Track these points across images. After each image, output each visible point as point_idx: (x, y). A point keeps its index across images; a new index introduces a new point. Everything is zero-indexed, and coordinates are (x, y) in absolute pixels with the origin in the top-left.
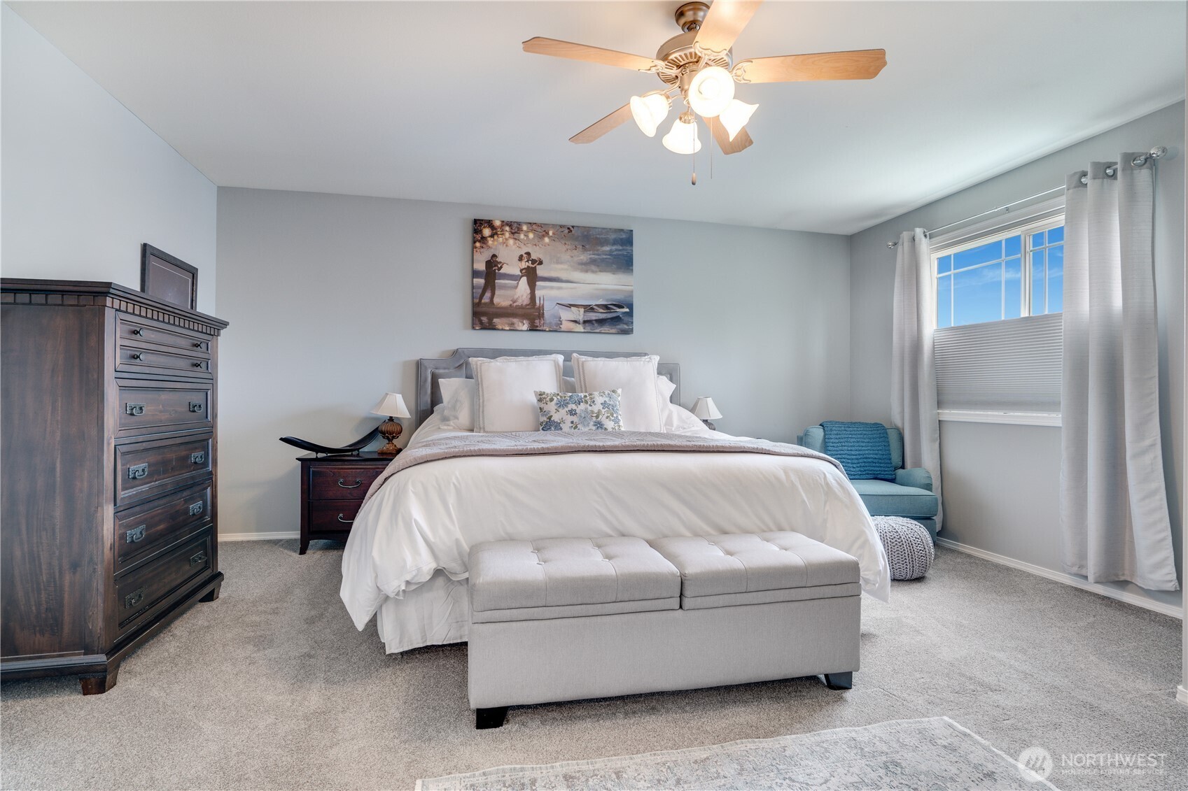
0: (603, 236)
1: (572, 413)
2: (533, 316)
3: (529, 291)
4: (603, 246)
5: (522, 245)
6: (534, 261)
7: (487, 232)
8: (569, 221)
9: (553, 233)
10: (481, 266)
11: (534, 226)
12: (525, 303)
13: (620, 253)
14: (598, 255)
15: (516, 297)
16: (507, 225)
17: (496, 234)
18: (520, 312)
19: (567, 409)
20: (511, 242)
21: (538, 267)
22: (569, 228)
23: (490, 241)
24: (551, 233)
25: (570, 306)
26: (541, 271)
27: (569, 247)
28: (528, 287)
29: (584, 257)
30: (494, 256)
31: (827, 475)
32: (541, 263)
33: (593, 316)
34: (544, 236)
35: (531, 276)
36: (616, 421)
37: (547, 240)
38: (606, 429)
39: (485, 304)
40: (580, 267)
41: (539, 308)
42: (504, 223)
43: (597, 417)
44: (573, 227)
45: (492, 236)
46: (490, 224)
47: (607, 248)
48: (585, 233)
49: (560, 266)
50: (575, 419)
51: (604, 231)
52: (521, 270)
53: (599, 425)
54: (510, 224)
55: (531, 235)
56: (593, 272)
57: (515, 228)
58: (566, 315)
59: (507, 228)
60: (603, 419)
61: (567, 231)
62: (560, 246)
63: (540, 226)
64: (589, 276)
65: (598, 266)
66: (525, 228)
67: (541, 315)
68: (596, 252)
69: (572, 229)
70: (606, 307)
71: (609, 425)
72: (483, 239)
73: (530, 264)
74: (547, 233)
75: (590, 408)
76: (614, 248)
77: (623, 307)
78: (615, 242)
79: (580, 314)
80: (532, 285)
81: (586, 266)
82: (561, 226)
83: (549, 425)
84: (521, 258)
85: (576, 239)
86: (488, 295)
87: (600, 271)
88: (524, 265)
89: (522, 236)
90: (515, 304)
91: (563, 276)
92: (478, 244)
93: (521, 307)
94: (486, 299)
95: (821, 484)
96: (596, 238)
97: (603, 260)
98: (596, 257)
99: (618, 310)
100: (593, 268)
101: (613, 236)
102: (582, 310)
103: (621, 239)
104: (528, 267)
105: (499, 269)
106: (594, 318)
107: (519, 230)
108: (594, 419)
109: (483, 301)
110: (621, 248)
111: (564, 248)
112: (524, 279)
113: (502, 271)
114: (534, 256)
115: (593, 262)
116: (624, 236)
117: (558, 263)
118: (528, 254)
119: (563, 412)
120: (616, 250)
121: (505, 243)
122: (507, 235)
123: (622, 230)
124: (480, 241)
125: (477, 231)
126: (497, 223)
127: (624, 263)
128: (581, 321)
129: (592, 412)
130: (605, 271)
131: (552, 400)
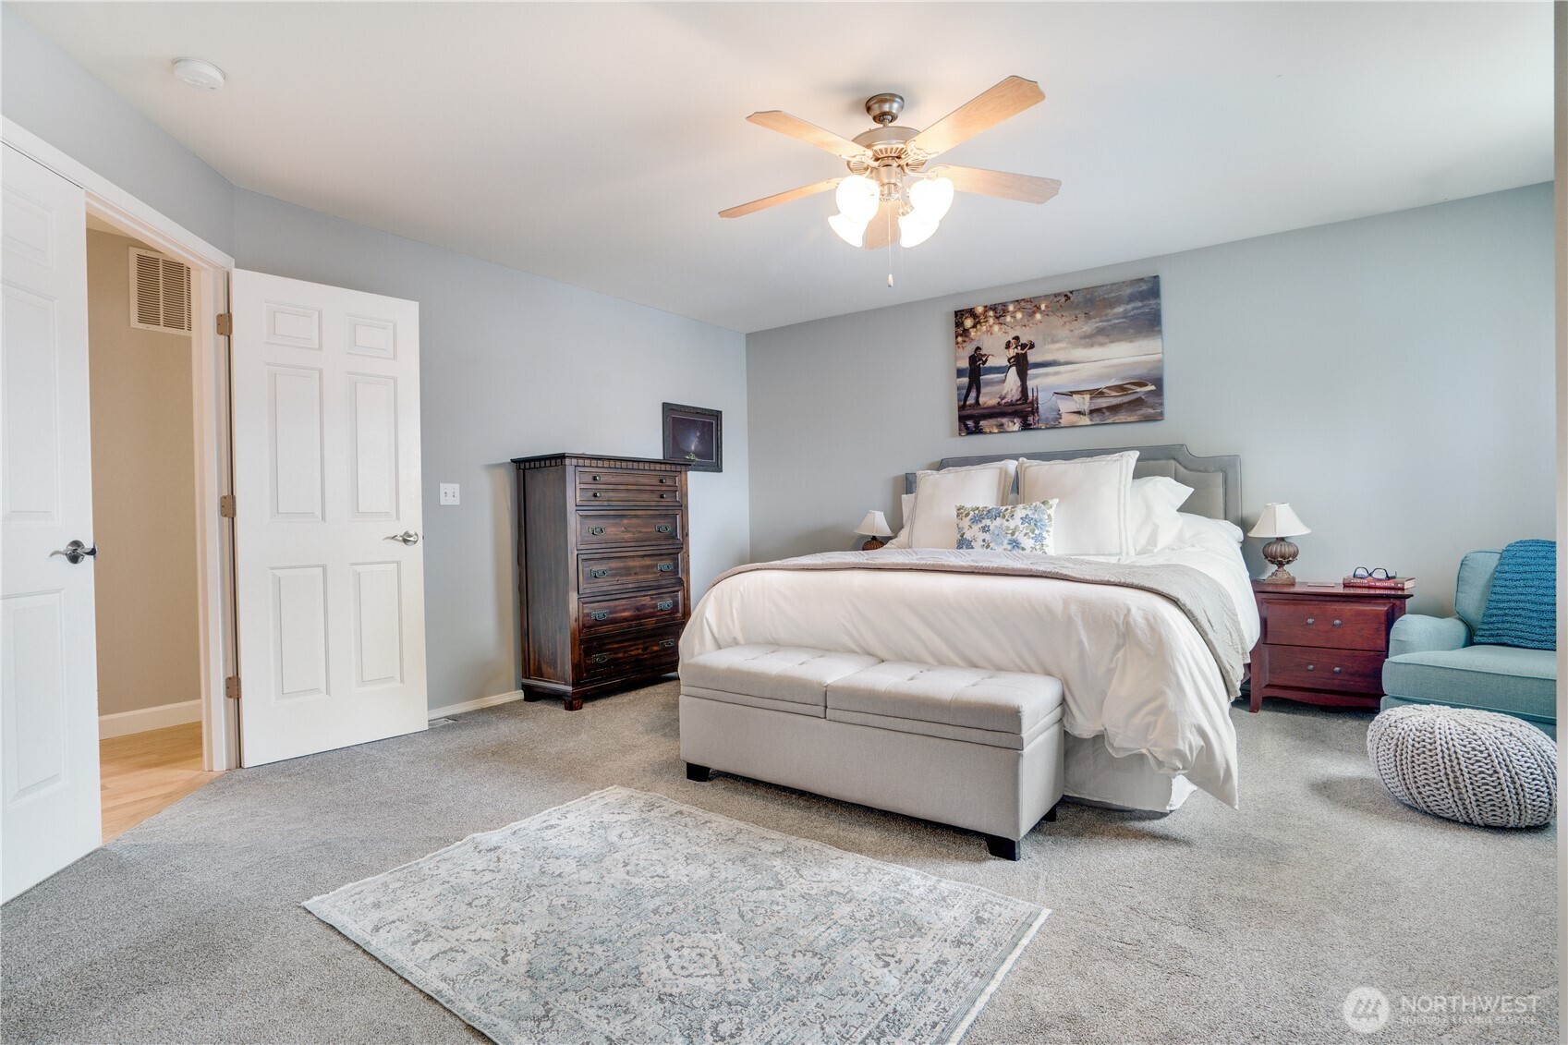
0: (1113, 295)
1: (985, 529)
2: (1024, 412)
4: (1114, 308)
5: (1009, 329)
6: (1023, 346)
7: (968, 323)
8: (1064, 287)
9: (1046, 307)
10: (965, 364)
11: (1022, 304)
12: (1014, 399)
13: (1139, 311)
14: (1108, 321)
15: (1004, 393)
16: (991, 309)
17: (979, 322)
18: (1011, 409)
19: (980, 526)
20: (996, 328)
21: (1029, 352)
22: (1066, 295)
23: (973, 332)
24: (1043, 307)
25: (1071, 394)
26: (1033, 357)
27: (1067, 319)
28: (1018, 379)
29: (1088, 328)
30: (978, 348)
31: (1134, 610)
32: (1032, 346)
33: (1103, 402)
34: (1034, 312)
35: (1021, 364)
36: (1039, 539)
37: (1038, 316)
38: (1023, 549)
39: (970, 406)
40: (1083, 341)
41: (1032, 403)
42: (987, 309)
43: (1013, 534)
44: (1071, 292)
45: (974, 326)
46: (971, 312)
47: (1120, 309)
48: (1089, 296)
49: (1057, 346)
50: (987, 536)
51: (1114, 287)
52: (1009, 360)
53: (1015, 544)
54: (994, 308)
55: (1019, 315)
56: (1101, 345)
57: (999, 311)
58: (1066, 406)
59: (991, 313)
60: (1020, 537)
61: (1064, 299)
62: (1056, 320)
63: (1029, 301)
64: (1096, 352)
65: (1108, 336)
66: (1011, 308)
67: (1035, 411)
68: (1104, 318)
69: (1070, 295)
70: (1120, 388)
71: (1027, 543)
72: (965, 332)
73: (1019, 350)
74: (1039, 308)
75: (1006, 524)
76: (1130, 306)
77: (1146, 385)
78: (1131, 299)
79: (1084, 403)
80: (1023, 375)
81: (1089, 340)
82: (1056, 295)
83: (963, 543)
84: (1008, 346)
85: (1077, 306)
86: (973, 394)
87: (1111, 342)
88: (1012, 352)
89: (1008, 319)
90: (1004, 401)
91: (1060, 357)
92: (960, 339)
93: (1011, 404)
94: (971, 401)
95: (1117, 625)
96: (1104, 299)
97: (1114, 327)
98: (1105, 324)
99: (1139, 389)
100: (1101, 339)
101: (1128, 291)
102: (1087, 397)
103: (1141, 292)
104: (1017, 354)
105: (984, 363)
106: (1105, 405)
107: (1005, 311)
108: (1009, 536)
109: (968, 403)
110: (1140, 304)
111: (1061, 321)
112: (1013, 369)
113: (987, 365)
114: (1023, 341)
115: (1100, 331)
116: (1144, 287)
117: (1053, 342)
118: (1017, 338)
119: (976, 528)
120: (1134, 309)
121: (990, 331)
122: (991, 321)
123: (1142, 279)
124: (961, 335)
125: (959, 324)
126: (980, 310)
127: (1150, 323)
128: (1087, 411)
129: (1008, 528)
130: (1119, 340)
131: (967, 515)
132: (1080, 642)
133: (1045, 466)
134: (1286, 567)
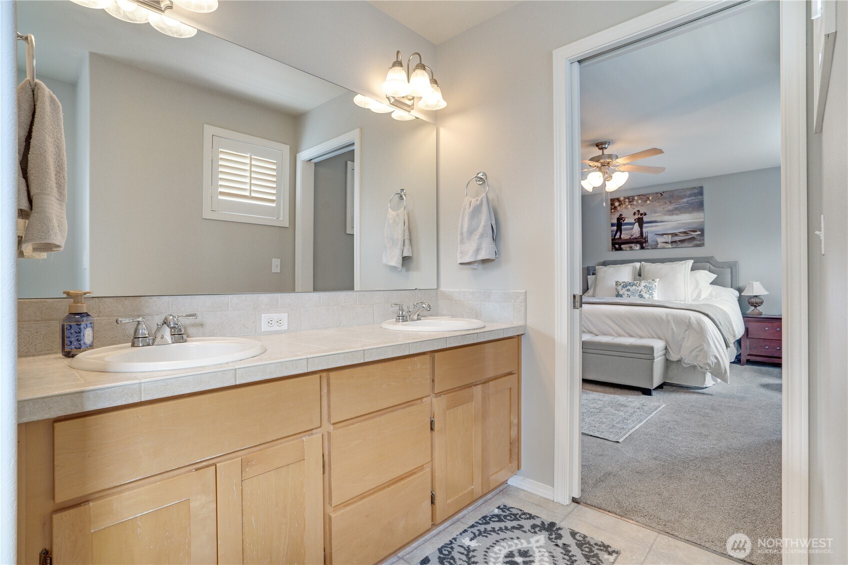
0: (682, 194)
1: (628, 290)
2: (641, 241)
3: (639, 230)
4: (682, 199)
5: (635, 207)
6: (641, 214)
7: (617, 204)
8: (660, 190)
9: (652, 198)
10: (615, 221)
11: (641, 196)
12: (637, 237)
13: (694, 201)
14: (680, 204)
15: (632, 234)
16: (627, 198)
17: (621, 204)
18: (635, 241)
19: (626, 289)
20: (629, 206)
21: (644, 217)
22: (661, 194)
23: (619, 208)
24: (651, 198)
25: (663, 234)
26: (645, 219)
27: (662, 203)
28: (639, 228)
29: (671, 207)
30: (621, 215)
31: (692, 318)
32: (645, 214)
33: (677, 238)
34: (647, 200)
35: (640, 222)
36: (651, 294)
37: (648, 202)
38: (644, 298)
39: (617, 239)
40: (668, 213)
41: (645, 238)
42: (625, 198)
43: (640, 292)
44: (663, 192)
45: (619, 205)
46: (618, 200)
47: (685, 200)
48: (671, 194)
49: (657, 214)
50: (629, 293)
51: (683, 191)
52: (635, 220)
53: (641, 296)
54: (628, 198)
55: (640, 201)
56: (677, 214)
57: (631, 199)
58: (660, 240)
59: (627, 200)
60: (643, 293)
61: (660, 195)
62: (656, 204)
63: (644, 195)
64: (674, 217)
65: (680, 211)
66: (636, 198)
67: (646, 241)
68: (678, 203)
69: (663, 193)
70: (685, 233)
71: (646, 296)
72: (615, 208)
73: (639, 216)
74: (649, 199)
75: (637, 288)
76: (690, 199)
77: (696, 232)
78: (690, 196)
79: (669, 239)
80: (641, 226)
81: (671, 212)
82: (656, 193)
83: (618, 295)
84: (635, 214)
85: (666, 198)
86: (618, 234)
87: (681, 213)
88: (636, 217)
89: (635, 203)
90: (632, 237)
91: (658, 219)
92: (613, 211)
93: (636, 238)
94: (617, 236)
95: (686, 323)
96: (678, 196)
97: (682, 207)
98: (678, 206)
99: (693, 233)
100: (677, 212)
101: (688, 193)
102: (670, 236)
103: (695, 193)
104: (639, 218)
105: (623, 221)
106: (678, 240)
107: (633, 200)
108: (639, 293)
109: (616, 237)
110: (694, 198)
111: (659, 204)
112: (637, 224)
113: (624, 222)
114: (641, 212)
115: (676, 209)
116: (696, 191)
117: (655, 213)
118: (639, 211)
119: (624, 290)
120: (691, 200)
121: (626, 208)
122: (627, 203)
123: (695, 188)
124: (613, 209)
125: (612, 204)
126: (622, 199)
127: (700, 206)
128: (670, 242)
129: (638, 290)
130: (684, 213)
131: (620, 285)
132: (672, 328)
133: (653, 265)
134: (758, 308)
